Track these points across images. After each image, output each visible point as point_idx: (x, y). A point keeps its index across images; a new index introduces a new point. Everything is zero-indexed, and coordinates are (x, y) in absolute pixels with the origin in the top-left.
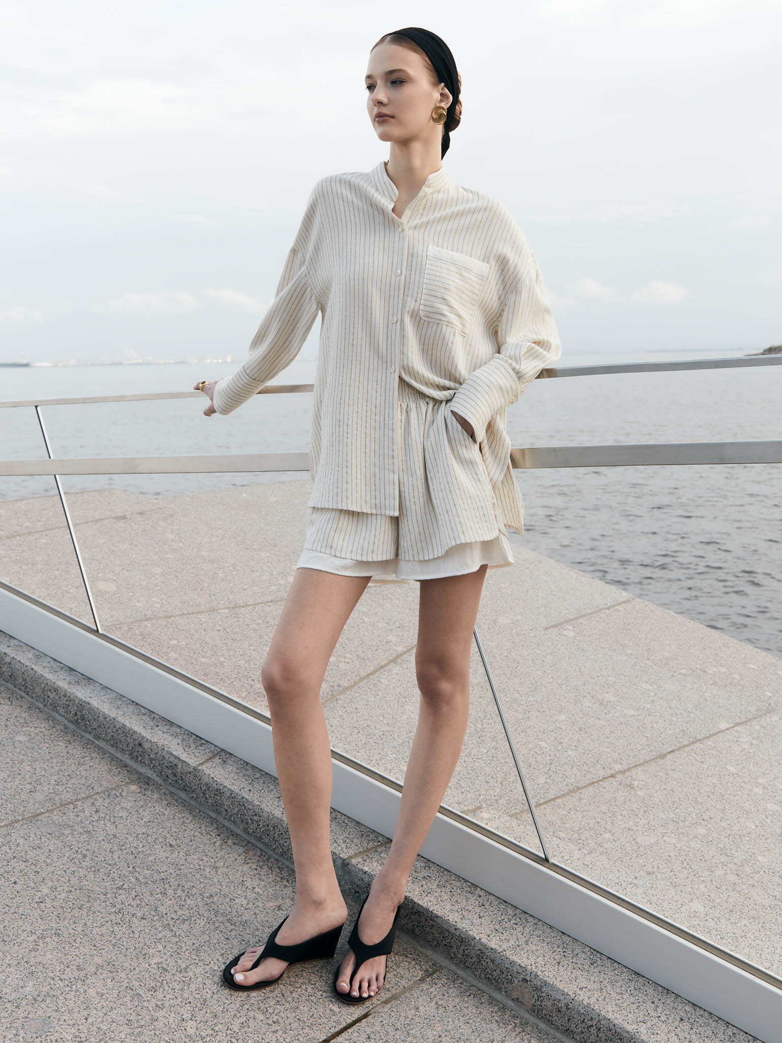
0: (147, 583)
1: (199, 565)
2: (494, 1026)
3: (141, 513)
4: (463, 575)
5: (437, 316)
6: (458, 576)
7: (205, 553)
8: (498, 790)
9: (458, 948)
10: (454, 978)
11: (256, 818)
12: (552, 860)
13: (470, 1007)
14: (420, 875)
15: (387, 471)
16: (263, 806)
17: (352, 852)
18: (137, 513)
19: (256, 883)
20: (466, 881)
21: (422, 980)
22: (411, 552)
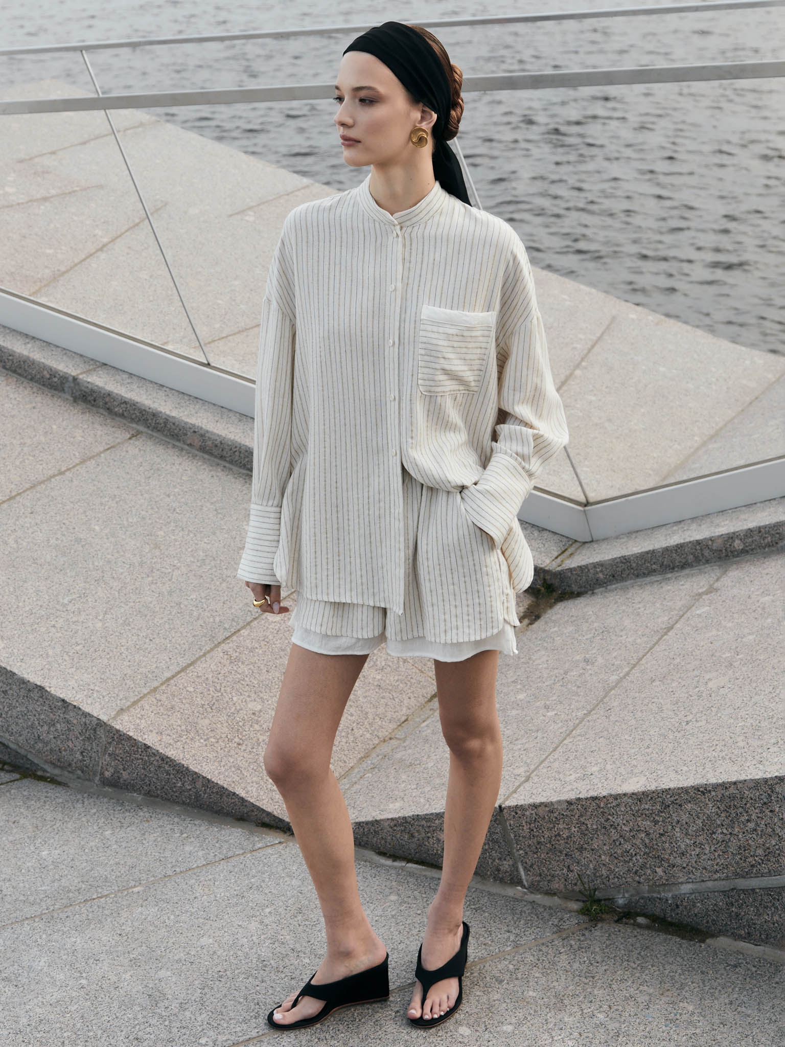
2: (176, 458)
5: (440, 389)
8: (182, 334)
9: (152, 419)
10: (151, 437)
11: (10, 358)
12: (213, 364)
13: (160, 450)
14: (125, 382)
16: (15, 349)
17: (79, 372)
19: (16, 396)
20: (156, 383)
21: (130, 438)
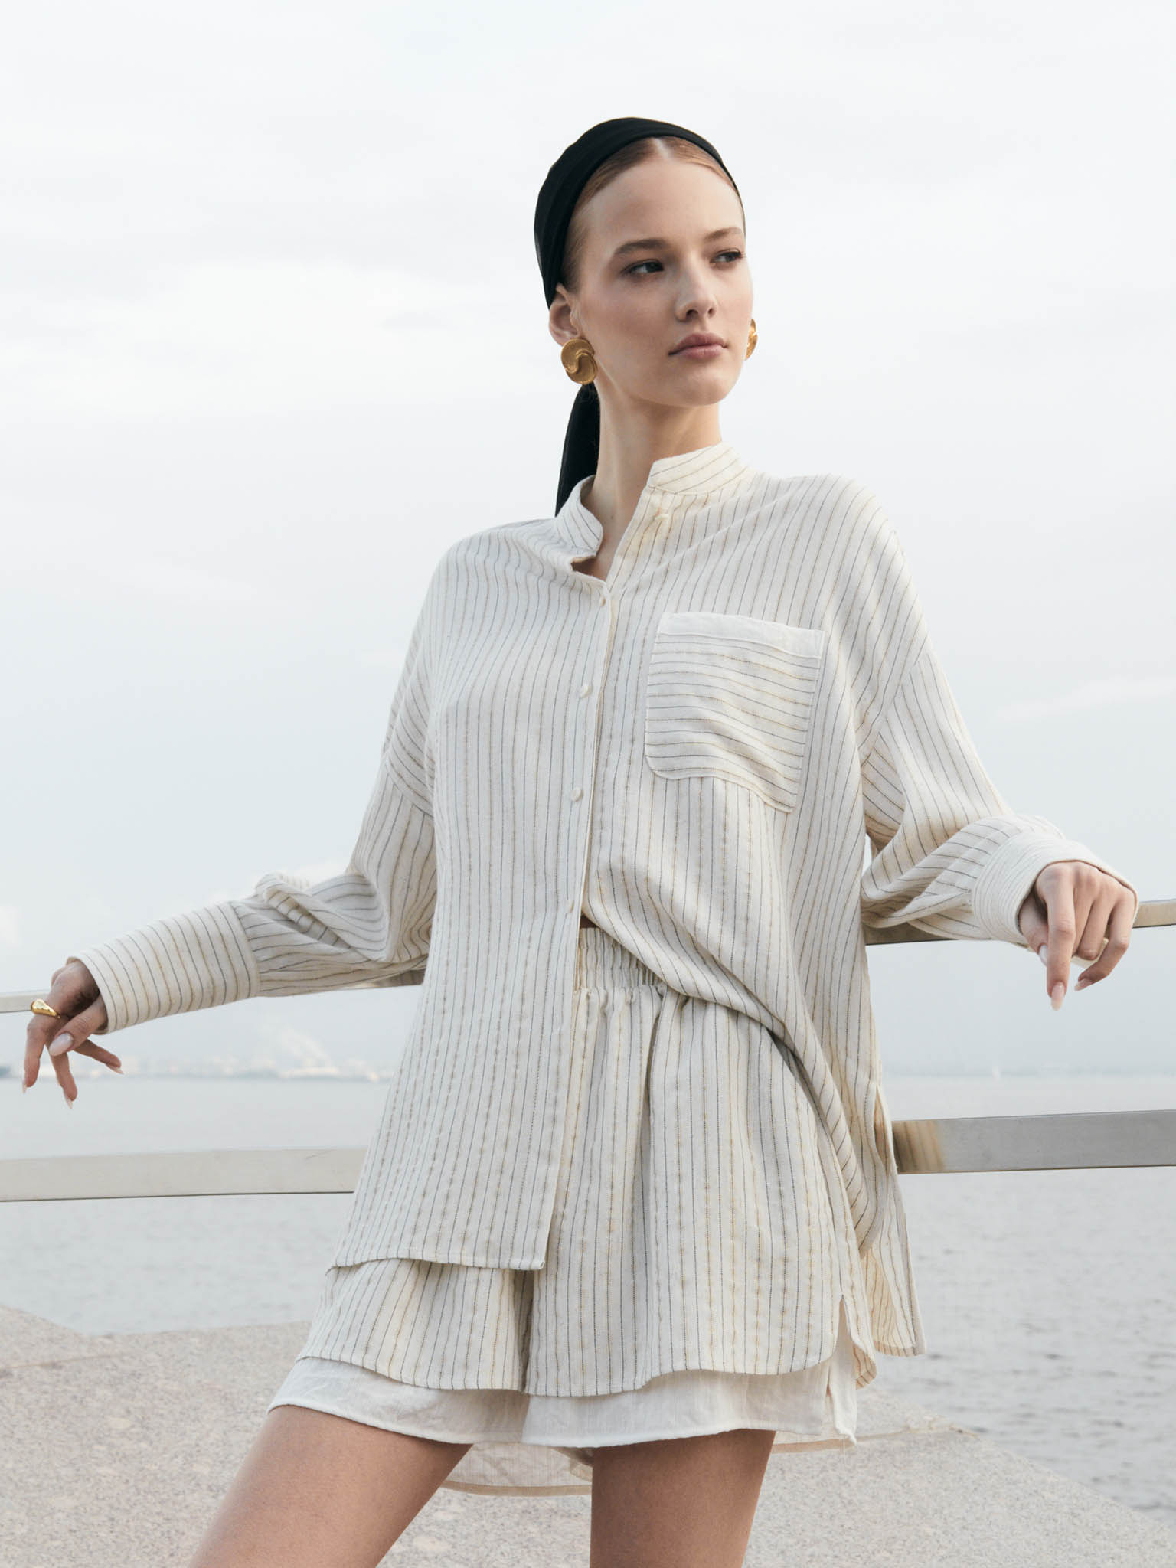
0: (30, 1530)
1: (181, 1497)
3: (54, 1366)
4: (681, 1442)
5: (695, 762)
6: (666, 1441)
7: (202, 1470)
15: (533, 1157)
18: (43, 1366)
22: (553, 1373)
